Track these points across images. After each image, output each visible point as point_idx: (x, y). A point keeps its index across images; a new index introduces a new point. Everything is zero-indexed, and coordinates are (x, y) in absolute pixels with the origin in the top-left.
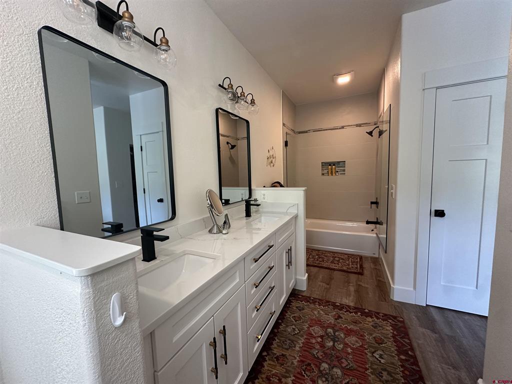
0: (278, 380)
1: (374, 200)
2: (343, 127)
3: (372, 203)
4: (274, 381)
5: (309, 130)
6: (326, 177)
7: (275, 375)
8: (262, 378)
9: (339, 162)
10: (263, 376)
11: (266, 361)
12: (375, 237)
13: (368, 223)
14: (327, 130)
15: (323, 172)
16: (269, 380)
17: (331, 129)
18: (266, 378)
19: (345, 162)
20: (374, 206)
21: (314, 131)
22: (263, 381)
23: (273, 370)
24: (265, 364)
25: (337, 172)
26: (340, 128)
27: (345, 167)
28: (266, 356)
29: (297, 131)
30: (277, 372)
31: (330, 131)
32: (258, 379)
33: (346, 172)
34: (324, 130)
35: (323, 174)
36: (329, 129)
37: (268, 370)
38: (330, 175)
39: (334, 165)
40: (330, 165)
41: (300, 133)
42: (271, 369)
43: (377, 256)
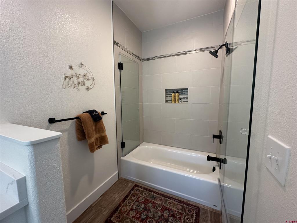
1: (217, 134)
2: (186, 53)
3: (215, 137)
5: (154, 57)
6: (169, 105)
9: (182, 89)
12: (216, 185)
13: (209, 158)
14: (170, 56)
15: (167, 99)
17: (175, 55)
19: (187, 89)
20: (217, 140)
21: (158, 58)
25: (180, 99)
26: (183, 54)
27: (187, 94)
29: (143, 58)
31: (174, 57)
33: (188, 100)
34: (168, 56)
35: (167, 101)
36: (173, 56)
38: (173, 102)
39: (177, 92)
40: (173, 92)
41: (146, 60)
43: (218, 208)
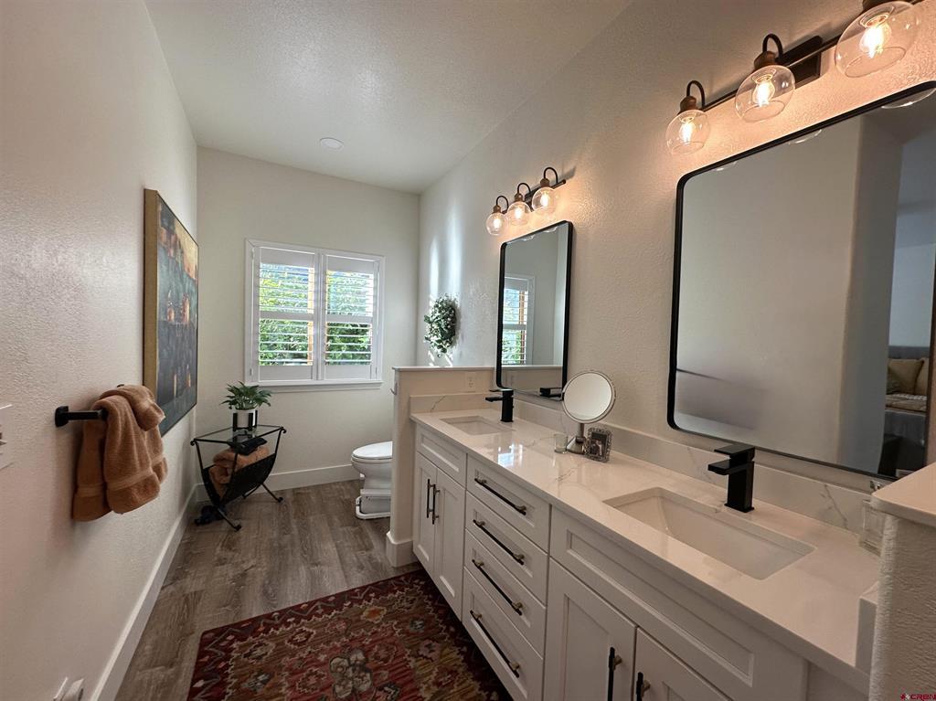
0: (441, 682)
4: (445, 676)
7: (450, 685)
8: (460, 666)
10: (461, 670)
11: (480, 690)
16: (451, 672)
18: (456, 671)
22: (455, 665)
23: (460, 688)
24: (476, 685)
28: (489, 696)
30: (452, 691)
32: (463, 662)
37: (464, 682)
42: (464, 685)
